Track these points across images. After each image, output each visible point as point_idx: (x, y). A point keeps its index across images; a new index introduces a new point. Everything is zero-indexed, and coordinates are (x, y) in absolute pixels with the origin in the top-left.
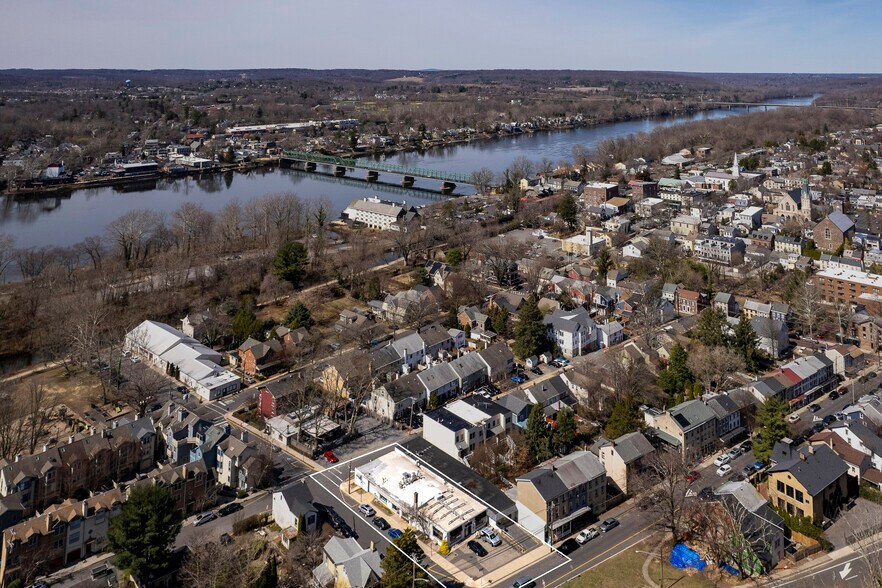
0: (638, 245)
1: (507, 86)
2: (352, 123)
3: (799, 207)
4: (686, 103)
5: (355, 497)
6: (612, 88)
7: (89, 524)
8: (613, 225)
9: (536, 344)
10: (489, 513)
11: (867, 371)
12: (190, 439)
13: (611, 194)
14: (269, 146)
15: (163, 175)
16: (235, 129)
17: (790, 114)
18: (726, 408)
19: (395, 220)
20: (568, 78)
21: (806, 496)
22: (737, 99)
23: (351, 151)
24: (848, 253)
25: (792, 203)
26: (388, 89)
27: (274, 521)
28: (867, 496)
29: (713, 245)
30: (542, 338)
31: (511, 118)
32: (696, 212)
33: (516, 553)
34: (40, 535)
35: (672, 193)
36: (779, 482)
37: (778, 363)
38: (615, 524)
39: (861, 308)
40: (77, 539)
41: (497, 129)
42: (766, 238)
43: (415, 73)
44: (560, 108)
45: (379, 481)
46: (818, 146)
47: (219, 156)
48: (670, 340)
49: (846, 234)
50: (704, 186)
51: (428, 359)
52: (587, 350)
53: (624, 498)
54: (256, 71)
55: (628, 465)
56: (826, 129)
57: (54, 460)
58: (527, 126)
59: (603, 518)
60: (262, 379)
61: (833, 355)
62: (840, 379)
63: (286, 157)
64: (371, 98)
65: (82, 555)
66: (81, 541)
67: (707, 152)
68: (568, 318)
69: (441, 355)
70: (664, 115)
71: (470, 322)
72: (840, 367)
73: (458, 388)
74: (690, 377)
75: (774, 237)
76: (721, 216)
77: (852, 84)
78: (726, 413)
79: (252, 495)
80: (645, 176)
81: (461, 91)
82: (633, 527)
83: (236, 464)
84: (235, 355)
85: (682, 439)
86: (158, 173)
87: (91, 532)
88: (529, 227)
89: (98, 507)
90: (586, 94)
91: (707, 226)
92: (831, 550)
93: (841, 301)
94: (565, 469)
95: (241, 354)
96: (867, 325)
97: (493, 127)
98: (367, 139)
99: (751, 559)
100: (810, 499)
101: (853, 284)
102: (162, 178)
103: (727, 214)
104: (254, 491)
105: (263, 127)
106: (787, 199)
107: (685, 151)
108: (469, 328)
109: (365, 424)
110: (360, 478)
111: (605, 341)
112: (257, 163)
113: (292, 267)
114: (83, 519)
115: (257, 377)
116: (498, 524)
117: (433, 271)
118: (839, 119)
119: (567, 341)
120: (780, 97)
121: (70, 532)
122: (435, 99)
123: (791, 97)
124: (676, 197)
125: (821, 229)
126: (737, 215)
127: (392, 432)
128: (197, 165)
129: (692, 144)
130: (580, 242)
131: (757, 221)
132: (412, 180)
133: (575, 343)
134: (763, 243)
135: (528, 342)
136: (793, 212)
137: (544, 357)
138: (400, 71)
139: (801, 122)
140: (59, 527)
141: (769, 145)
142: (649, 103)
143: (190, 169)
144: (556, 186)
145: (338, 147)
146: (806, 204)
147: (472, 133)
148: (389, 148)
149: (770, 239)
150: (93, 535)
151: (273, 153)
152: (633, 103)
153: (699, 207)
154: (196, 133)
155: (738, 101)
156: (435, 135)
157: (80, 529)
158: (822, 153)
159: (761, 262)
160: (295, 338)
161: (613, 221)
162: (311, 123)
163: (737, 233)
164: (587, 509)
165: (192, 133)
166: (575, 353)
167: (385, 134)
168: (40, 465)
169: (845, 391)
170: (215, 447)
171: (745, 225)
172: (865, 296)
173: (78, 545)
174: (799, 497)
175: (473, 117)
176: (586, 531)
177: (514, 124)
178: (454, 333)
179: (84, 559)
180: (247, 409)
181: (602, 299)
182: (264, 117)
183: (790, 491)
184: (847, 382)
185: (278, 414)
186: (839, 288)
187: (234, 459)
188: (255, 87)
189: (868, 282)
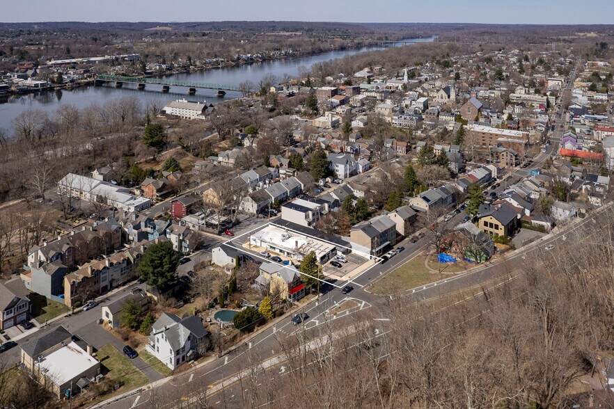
0: (361, 120)
1: (233, 32)
2: (136, 56)
3: (449, 97)
4: (356, 41)
5: (254, 249)
6: (305, 33)
7: (111, 271)
8: (341, 110)
9: (324, 172)
10: (337, 248)
11: (507, 176)
12: (143, 229)
13: (334, 93)
14: (85, 72)
15: (12, 93)
16: (53, 62)
17: (424, 47)
18: (446, 193)
19: (201, 112)
20: (274, 26)
21: (500, 226)
22: (387, 38)
23: (142, 74)
24: (482, 120)
25: (445, 95)
26: (152, 35)
27: (214, 264)
28: (525, 227)
29: (405, 119)
30: (327, 168)
31: (245, 52)
32: (388, 102)
33: (357, 265)
34: (87, 277)
35: (371, 92)
36: (485, 222)
37: (459, 175)
38: (403, 249)
39: (500, 145)
40: (105, 280)
41: (238, 59)
42: (434, 114)
43: (166, 25)
44: (276, 45)
45: (268, 240)
46: (447, 65)
47: (50, 79)
48: (399, 166)
49: (479, 110)
50: (387, 87)
51: (261, 184)
52: (351, 175)
53: (403, 238)
54: (44, 23)
55: (405, 221)
56: (448, 55)
57: (68, 244)
58: (257, 56)
59: (395, 247)
60: (161, 201)
61: (491, 167)
62: (495, 180)
63: (98, 79)
64: (141, 41)
65: (109, 288)
66: (107, 281)
67: (380, 69)
68: (341, 157)
69: (267, 182)
70: (343, 48)
71: (278, 164)
72: (494, 174)
73: (287, 196)
74: (417, 183)
75: (439, 113)
76: (404, 104)
77: (455, 29)
78: (446, 196)
79: (192, 254)
80: (348, 83)
81: (203, 35)
82: (412, 250)
83: (181, 238)
84: (140, 188)
85: (427, 208)
86: (9, 92)
87: (112, 275)
88: (287, 114)
89: (115, 262)
90: (290, 37)
91: (398, 109)
92: (515, 249)
93: (484, 144)
94: (375, 223)
95: (143, 188)
96: (505, 153)
97: (236, 57)
98: (153, 67)
99: (480, 254)
100: (503, 227)
101: (491, 134)
102: (12, 95)
103: (407, 102)
104: (193, 252)
105: (73, 60)
106: (442, 92)
107: (367, 70)
108: (278, 167)
109: (241, 217)
110: (255, 240)
111: (361, 170)
112: (79, 84)
113: (156, 139)
114: (108, 268)
115: (158, 200)
116: (343, 253)
117: (243, 138)
118: (453, 49)
119: (340, 170)
120: (412, 38)
121: (102, 276)
122: (187, 41)
123: (418, 38)
124: (373, 94)
125: (464, 108)
126: (413, 102)
127: (258, 220)
128: (36, 85)
129: (370, 65)
130: (324, 120)
131: (426, 106)
132: (194, 90)
133: (346, 170)
134: (432, 117)
135: (320, 171)
136: (446, 100)
137: (329, 179)
138: (154, 23)
139: (432, 51)
140: (96, 273)
141: (417, 65)
142: (332, 41)
143: (32, 88)
144: (295, 90)
145: (134, 72)
146: (453, 95)
147: (222, 61)
148: (168, 72)
149: (436, 114)
150: (113, 277)
151: (90, 77)
152: (323, 42)
153: (391, 98)
154: (24, 64)
155: (387, 40)
156: (198, 63)
157: (107, 274)
158: (450, 69)
159: (433, 127)
160: (176, 177)
161: (342, 108)
162: (107, 57)
163: (416, 112)
164: (389, 242)
165: (21, 65)
166: (346, 177)
167: (164, 63)
168: (61, 247)
169: (499, 185)
170: (165, 231)
171: (419, 108)
172: (500, 139)
173: (106, 283)
174: (497, 227)
175: (219, 52)
176: (390, 252)
177: (249, 55)
178: (272, 170)
179: (110, 291)
180: (163, 215)
181: (351, 148)
182: (71, 54)
183: (491, 225)
184: (498, 181)
185: (187, 215)
186: (483, 137)
187: (179, 235)
188: (51, 34)
189: (499, 133)
